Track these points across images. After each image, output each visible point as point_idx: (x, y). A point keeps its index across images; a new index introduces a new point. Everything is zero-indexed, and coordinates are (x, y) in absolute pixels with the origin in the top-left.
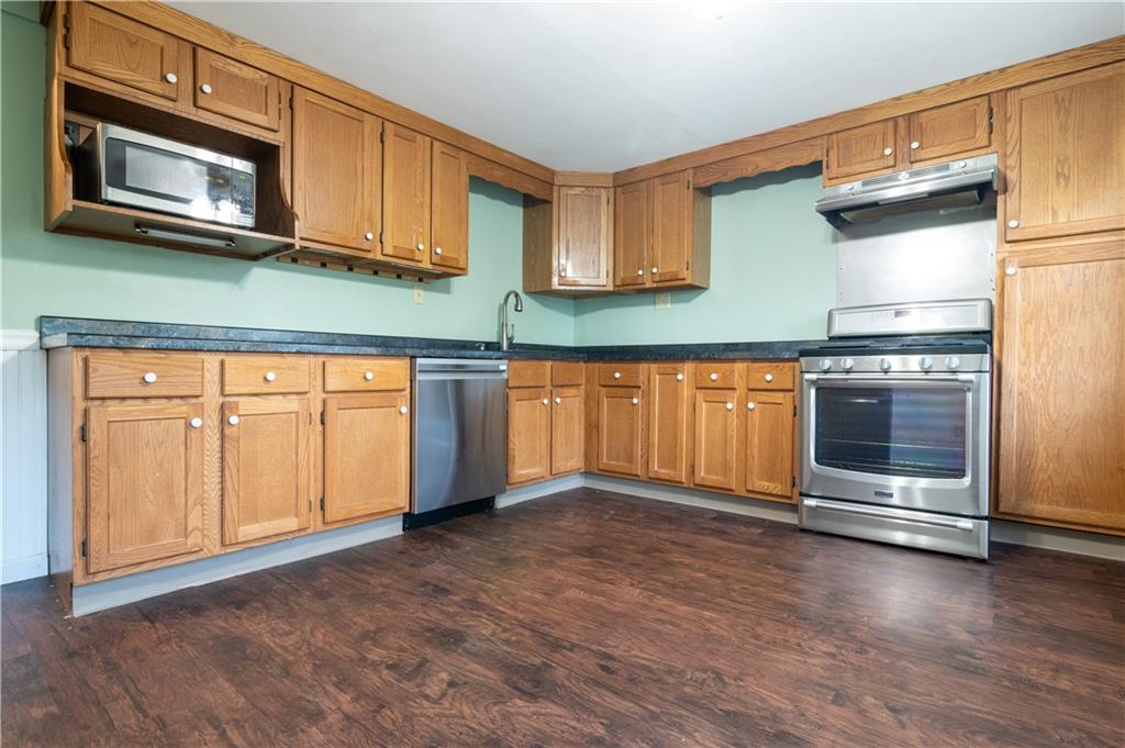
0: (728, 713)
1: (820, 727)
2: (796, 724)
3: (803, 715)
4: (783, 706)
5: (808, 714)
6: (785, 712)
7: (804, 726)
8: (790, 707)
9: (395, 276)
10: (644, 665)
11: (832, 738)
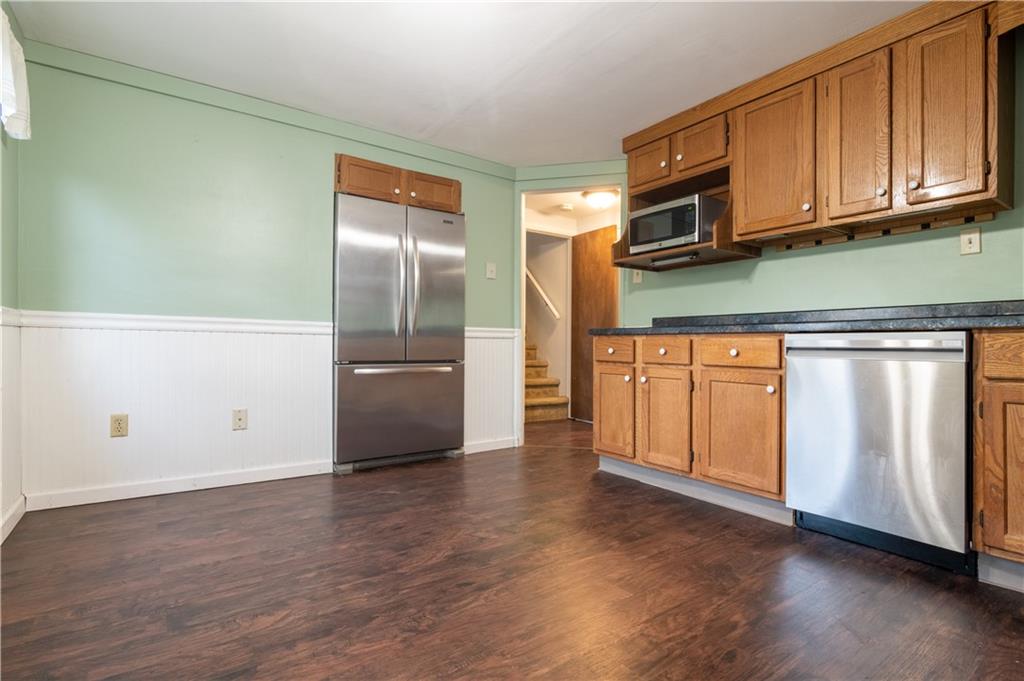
0: (372, 619)
1: (314, 655)
2: (329, 645)
3: (333, 653)
4: (353, 648)
5: (332, 657)
6: (346, 646)
7: (324, 647)
8: (347, 651)
9: (919, 227)
10: (460, 601)
11: (299, 654)
